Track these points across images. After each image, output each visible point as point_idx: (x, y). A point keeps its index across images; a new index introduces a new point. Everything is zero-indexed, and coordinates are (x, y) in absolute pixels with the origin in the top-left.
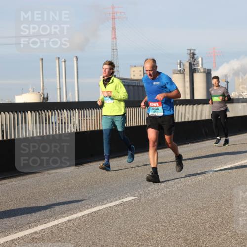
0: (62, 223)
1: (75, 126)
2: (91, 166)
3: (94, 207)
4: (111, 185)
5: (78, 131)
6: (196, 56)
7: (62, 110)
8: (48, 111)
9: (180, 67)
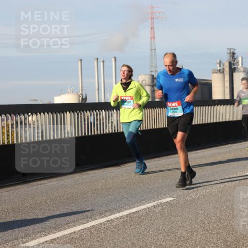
0: (101, 224)
1: (113, 126)
2: (129, 166)
3: (132, 208)
4: (150, 185)
5: (116, 131)
6: (236, 55)
7: (100, 111)
8: (86, 111)
9: (220, 66)
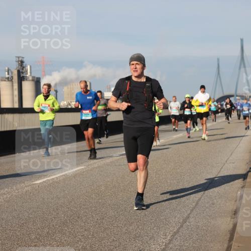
6: (24, 64)
9: (8, 74)
